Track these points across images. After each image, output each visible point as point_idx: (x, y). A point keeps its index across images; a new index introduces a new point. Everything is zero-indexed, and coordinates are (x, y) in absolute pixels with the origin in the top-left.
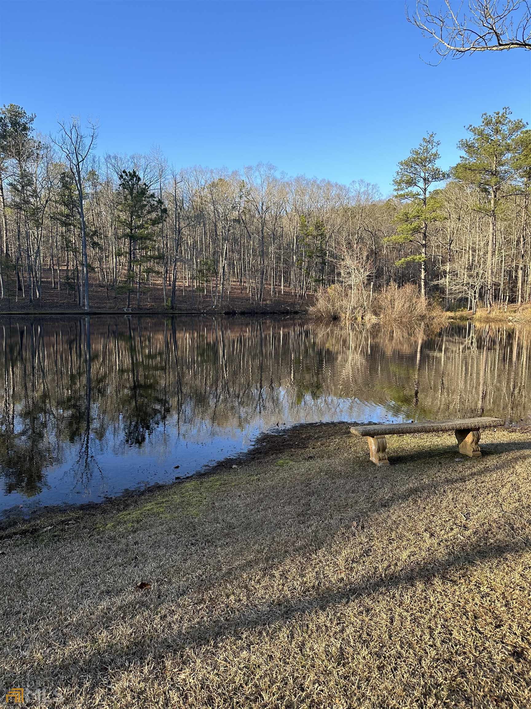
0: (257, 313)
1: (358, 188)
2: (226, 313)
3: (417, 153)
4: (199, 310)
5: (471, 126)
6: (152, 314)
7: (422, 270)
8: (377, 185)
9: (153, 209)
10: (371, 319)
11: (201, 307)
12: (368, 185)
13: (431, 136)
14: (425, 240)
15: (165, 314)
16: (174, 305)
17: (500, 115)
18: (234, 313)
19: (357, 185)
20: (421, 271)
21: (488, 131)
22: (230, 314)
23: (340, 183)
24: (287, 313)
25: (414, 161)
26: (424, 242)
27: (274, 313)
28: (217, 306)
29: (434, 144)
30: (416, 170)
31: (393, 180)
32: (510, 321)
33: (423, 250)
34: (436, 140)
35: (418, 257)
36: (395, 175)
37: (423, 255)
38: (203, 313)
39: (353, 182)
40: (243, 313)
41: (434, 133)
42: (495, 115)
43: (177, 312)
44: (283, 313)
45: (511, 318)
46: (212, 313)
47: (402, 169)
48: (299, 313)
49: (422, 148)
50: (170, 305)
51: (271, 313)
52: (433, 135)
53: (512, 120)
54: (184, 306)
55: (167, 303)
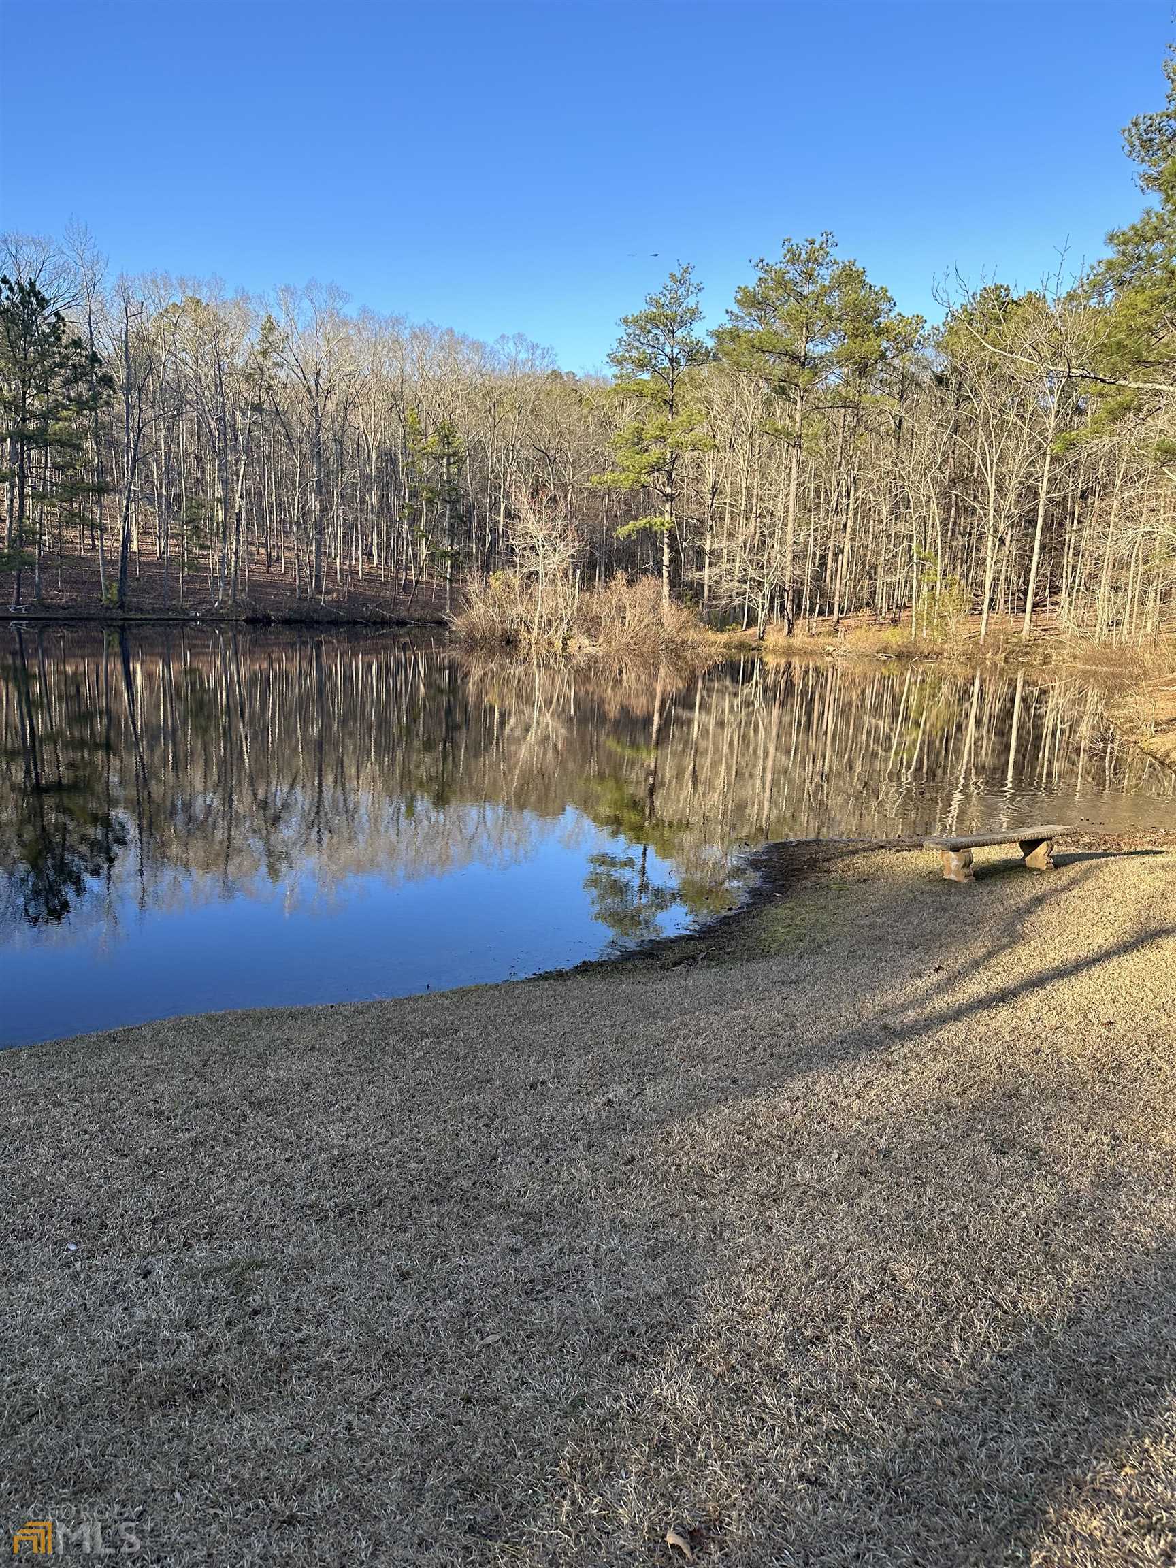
0: (318, 622)
1: (513, 352)
2: (248, 621)
3: (658, 304)
4: (184, 611)
5: (762, 261)
6: (73, 619)
7: (665, 547)
8: (552, 349)
9: (79, 374)
10: (582, 646)
11: (186, 605)
12: (534, 347)
13: (686, 271)
14: (671, 487)
15: (105, 621)
16: (127, 599)
17: (817, 246)
18: (267, 621)
19: (511, 344)
20: (662, 549)
21: (793, 273)
22: (258, 622)
23: (473, 336)
24: (384, 623)
25: (652, 320)
26: (668, 490)
27: (356, 623)
28: (224, 602)
29: (692, 288)
30: (657, 339)
31: (609, 356)
32: (829, 654)
33: (667, 507)
34: (694, 279)
35: (658, 520)
36: (615, 344)
37: (667, 517)
38: (195, 619)
39: (503, 337)
40: (287, 622)
41: (692, 265)
42: (807, 244)
43: (133, 615)
44: (375, 623)
45: (830, 648)
46: (213, 620)
47: (629, 335)
48: (407, 623)
49: (667, 293)
50: (116, 598)
51: (348, 623)
52: (690, 269)
53: (839, 260)
54: (146, 601)
55: (108, 594)
